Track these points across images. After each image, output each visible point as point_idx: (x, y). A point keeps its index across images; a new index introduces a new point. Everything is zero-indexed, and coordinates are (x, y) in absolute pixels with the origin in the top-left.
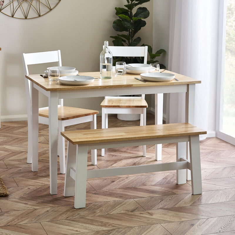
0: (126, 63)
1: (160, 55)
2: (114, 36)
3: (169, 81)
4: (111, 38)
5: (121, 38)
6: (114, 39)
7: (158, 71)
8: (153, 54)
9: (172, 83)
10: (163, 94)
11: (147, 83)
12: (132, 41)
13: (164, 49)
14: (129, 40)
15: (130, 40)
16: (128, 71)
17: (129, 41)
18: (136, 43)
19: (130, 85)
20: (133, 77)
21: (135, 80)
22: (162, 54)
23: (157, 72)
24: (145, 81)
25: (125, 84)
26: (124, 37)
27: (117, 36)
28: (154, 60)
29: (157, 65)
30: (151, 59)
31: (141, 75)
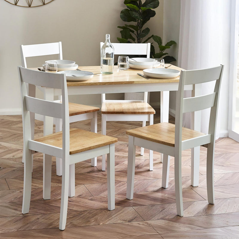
0: (129, 57)
1: (170, 48)
2: (122, 26)
3: (174, 78)
4: (119, 28)
5: (129, 28)
6: (122, 30)
7: (163, 66)
8: (163, 46)
9: (176, 80)
10: (169, 92)
11: (150, 80)
12: (140, 32)
13: (175, 41)
14: (137, 30)
15: (139, 31)
16: (132, 66)
17: (138, 31)
18: (144, 34)
19: (131, 82)
20: (136, 72)
21: (137, 76)
22: (172, 45)
23: (162, 67)
24: (148, 77)
25: (128, 81)
26: (132, 28)
27: (125, 26)
28: (164, 53)
29: (162, 60)
30: (161, 51)
31: (143, 70)
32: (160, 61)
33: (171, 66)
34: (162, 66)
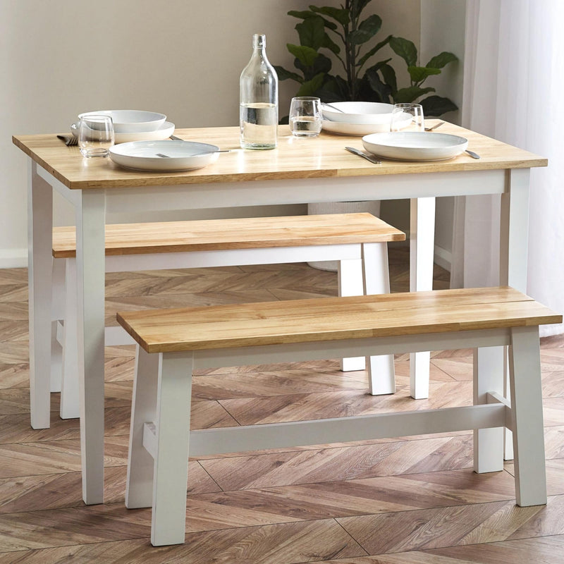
0: (321, 101)
1: (440, 72)
2: (300, 10)
3: (450, 159)
4: (291, 17)
5: (322, 15)
6: (301, 21)
7: (420, 125)
8: (420, 68)
9: (457, 165)
10: (434, 199)
11: (382, 166)
12: (354, 26)
13: (453, 52)
14: (344, 22)
15: (350, 24)
16: (329, 125)
17: (347, 25)
18: (365, 33)
19: (327, 171)
20: (341, 144)
21: (347, 154)
22: (447, 65)
23: (417, 129)
24: (376, 158)
25: (318, 168)
26: (331, 15)
27: (309, 10)
28: (422, 87)
29: (416, 109)
30: (414, 83)
31: (363, 138)
32: (411, 111)
33: (441, 124)
34: (418, 126)
